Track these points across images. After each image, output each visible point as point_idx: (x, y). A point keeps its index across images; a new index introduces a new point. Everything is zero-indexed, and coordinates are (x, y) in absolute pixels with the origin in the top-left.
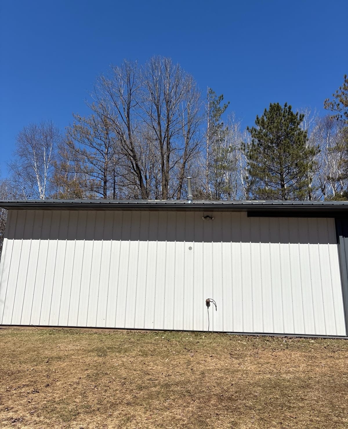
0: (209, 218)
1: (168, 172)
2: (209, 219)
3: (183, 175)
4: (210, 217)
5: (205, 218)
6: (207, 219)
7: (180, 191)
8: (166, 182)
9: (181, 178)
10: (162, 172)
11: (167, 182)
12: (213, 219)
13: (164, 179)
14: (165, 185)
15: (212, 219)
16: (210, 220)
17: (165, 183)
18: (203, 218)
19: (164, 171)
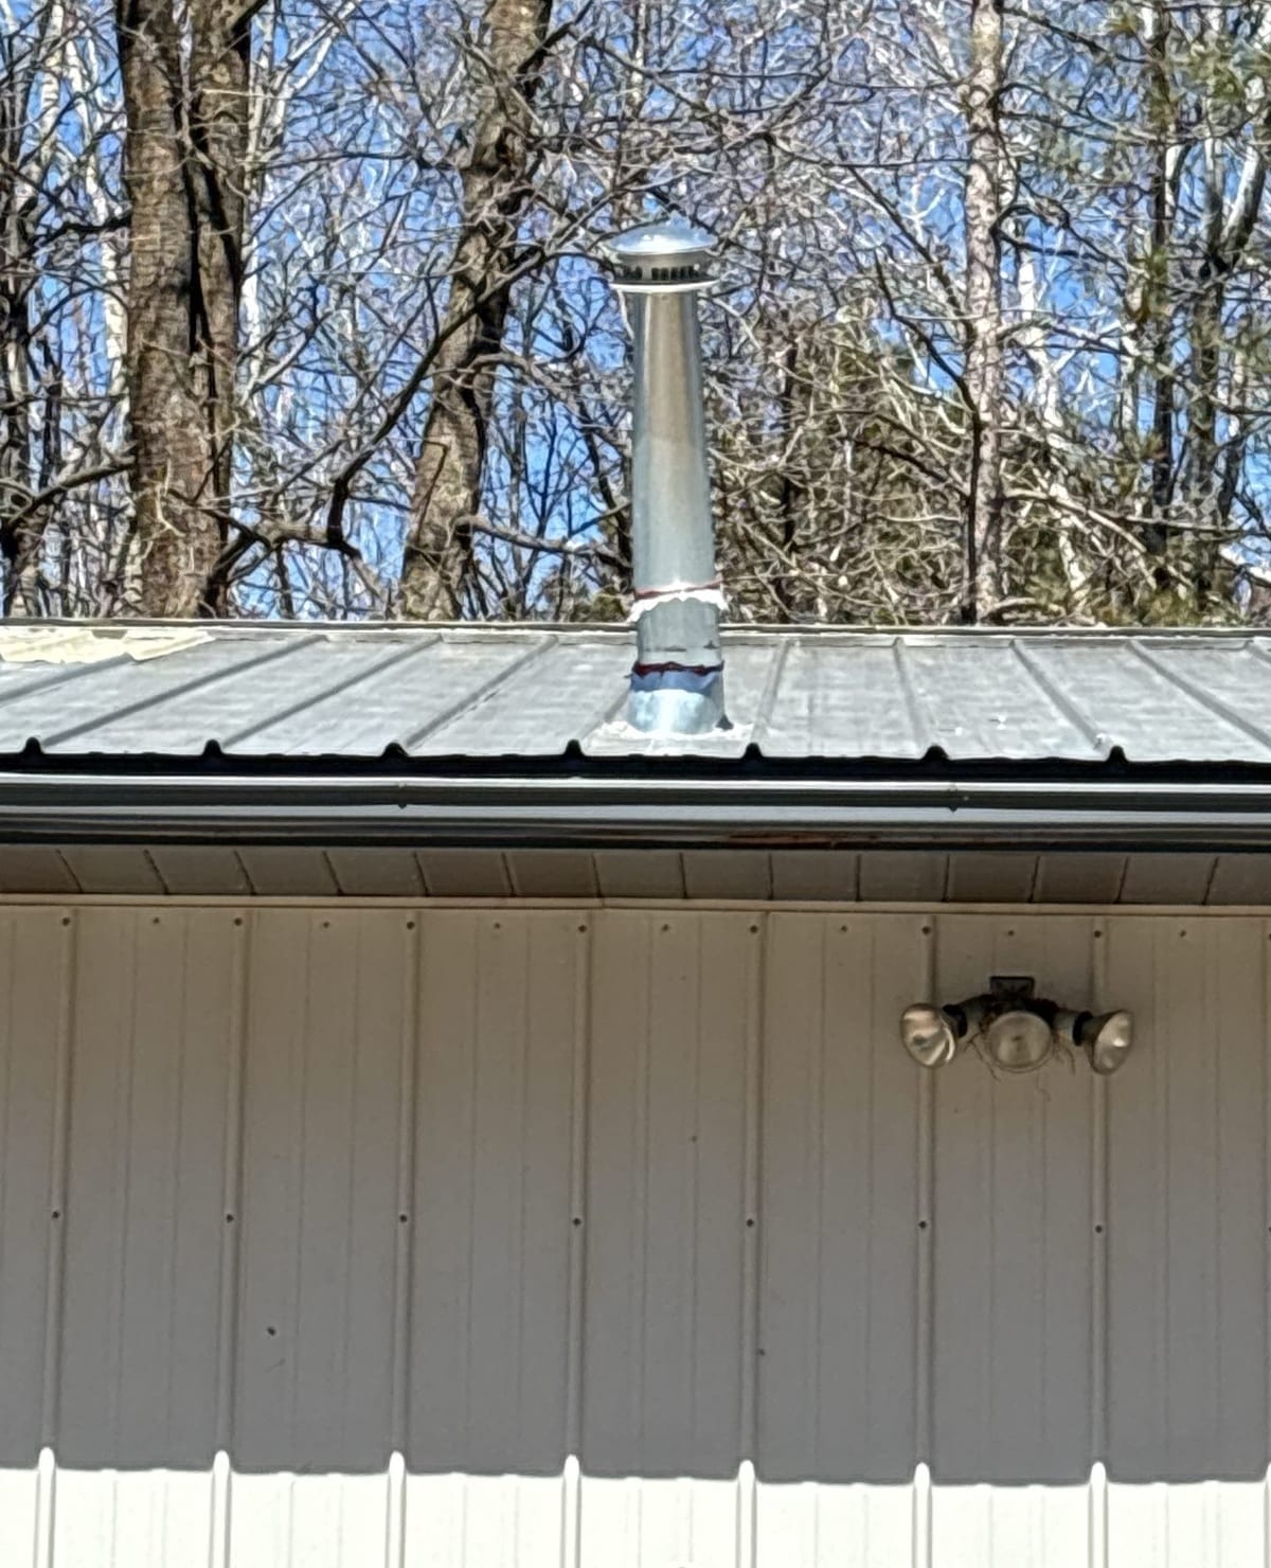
0: (1036, 1024)
1: (240, 39)
2: (1035, 1049)
3: (529, 91)
4: (1048, 1011)
5: (957, 1016)
6: (1005, 1049)
7: (467, 396)
8: (207, 233)
9: (496, 162)
10: (125, 44)
11: (219, 222)
12: (1112, 1036)
13: (162, 165)
14: (191, 293)
15: (1086, 1028)
16: (1066, 1071)
17: (174, 249)
18: (922, 1024)
19: (165, 31)
